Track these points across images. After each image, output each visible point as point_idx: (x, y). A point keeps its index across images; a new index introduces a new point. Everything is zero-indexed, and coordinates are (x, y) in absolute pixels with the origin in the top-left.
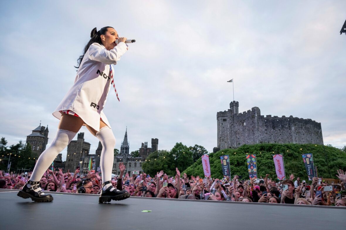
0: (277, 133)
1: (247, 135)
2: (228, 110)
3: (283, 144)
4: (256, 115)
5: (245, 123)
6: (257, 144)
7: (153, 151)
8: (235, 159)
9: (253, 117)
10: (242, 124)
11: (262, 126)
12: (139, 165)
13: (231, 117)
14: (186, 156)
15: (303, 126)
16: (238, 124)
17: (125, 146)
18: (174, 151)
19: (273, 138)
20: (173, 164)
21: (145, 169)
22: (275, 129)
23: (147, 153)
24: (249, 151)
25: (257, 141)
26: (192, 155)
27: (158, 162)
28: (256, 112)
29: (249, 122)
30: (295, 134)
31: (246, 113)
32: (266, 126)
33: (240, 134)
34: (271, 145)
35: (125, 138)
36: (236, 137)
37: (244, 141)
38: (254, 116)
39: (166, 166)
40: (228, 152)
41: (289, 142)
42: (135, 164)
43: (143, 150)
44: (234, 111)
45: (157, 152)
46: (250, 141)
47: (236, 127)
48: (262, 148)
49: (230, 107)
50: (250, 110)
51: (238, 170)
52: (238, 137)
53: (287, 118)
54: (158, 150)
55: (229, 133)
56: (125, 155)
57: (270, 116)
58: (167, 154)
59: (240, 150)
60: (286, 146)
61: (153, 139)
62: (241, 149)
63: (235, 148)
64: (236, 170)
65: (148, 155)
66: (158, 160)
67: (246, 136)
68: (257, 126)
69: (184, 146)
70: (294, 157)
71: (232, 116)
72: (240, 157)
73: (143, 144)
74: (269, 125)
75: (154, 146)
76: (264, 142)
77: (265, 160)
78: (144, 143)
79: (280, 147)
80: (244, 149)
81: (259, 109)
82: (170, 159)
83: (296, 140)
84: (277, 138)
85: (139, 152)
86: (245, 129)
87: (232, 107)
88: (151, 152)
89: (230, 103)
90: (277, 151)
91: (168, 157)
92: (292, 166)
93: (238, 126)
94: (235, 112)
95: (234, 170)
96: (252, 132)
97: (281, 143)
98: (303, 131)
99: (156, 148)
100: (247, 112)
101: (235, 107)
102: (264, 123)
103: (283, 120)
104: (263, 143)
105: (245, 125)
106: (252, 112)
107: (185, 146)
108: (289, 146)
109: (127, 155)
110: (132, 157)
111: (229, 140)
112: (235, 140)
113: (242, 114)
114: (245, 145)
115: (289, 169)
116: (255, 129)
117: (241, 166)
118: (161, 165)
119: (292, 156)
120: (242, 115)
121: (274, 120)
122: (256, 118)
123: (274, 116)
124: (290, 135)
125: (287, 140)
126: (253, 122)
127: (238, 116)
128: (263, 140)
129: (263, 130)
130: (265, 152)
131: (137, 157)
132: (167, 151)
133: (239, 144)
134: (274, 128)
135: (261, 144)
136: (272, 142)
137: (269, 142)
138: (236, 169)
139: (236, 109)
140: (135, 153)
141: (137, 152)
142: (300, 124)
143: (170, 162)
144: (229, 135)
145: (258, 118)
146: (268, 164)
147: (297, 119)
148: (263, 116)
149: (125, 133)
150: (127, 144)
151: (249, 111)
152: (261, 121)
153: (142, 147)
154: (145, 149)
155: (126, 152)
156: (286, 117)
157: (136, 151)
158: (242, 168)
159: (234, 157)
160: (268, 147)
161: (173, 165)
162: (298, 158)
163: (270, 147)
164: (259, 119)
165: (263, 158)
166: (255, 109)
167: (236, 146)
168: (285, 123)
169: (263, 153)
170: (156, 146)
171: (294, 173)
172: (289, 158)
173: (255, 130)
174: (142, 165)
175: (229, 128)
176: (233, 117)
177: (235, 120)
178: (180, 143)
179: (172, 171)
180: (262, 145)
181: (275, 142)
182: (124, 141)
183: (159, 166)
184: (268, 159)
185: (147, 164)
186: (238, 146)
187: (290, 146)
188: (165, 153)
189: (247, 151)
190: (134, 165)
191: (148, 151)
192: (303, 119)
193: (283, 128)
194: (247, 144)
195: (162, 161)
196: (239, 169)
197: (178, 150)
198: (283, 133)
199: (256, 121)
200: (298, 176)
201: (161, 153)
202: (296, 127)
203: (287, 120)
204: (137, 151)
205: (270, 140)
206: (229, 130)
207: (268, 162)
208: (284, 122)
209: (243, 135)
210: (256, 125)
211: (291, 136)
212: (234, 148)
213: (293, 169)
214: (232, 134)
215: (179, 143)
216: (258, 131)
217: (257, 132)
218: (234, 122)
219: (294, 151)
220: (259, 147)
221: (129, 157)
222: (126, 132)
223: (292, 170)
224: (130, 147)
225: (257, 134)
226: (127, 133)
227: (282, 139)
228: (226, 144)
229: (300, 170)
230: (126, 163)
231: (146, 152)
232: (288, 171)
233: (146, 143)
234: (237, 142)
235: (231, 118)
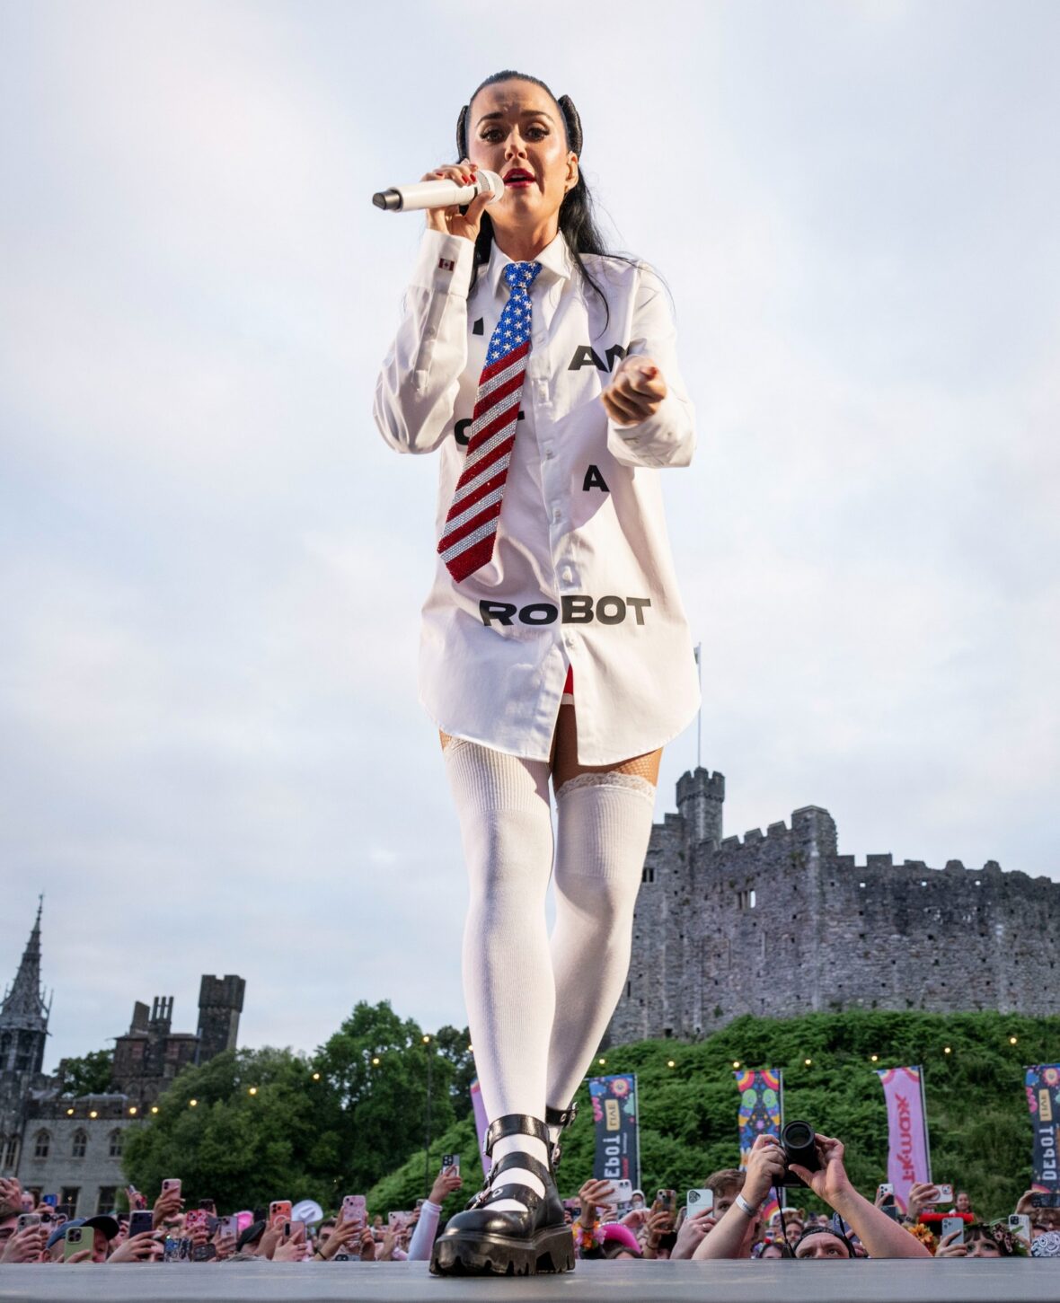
0: (917, 956)
1: (760, 960)
2: (668, 816)
3: (947, 1013)
4: (815, 854)
5: (753, 894)
6: (815, 1016)
7: (206, 1056)
8: (691, 1101)
9: (798, 862)
10: (736, 899)
11: (842, 912)
12: (105, 1148)
13: (682, 856)
14: (411, 1082)
15: (1050, 916)
16: (716, 898)
17: (20, 1022)
18: (338, 1053)
19: (901, 979)
20: (325, 1136)
21: (139, 1169)
22: (909, 930)
23: (167, 1066)
24: (769, 1055)
25: (815, 1000)
26: (447, 1081)
27: (232, 1122)
28: (814, 835)
29: (778, 891)
30: (1012, 964)
31: (762, 839)
32: (861, 913)
33: (725, 956)
34: (888, 1018)
35: (22, 969)
36: (704, 973)
37: (742, 999)
38: (801, 854)
39: (282, 1147)
40: (654, 1057)
41: (978, 1004)
42: (81, 1137)
43: (139, 1048)
44: (695, 825)
45: (232, 1057)
46: (779, 1000)
47: (705, 916)
48: (839, 1039)
49: (679, 804)
50: (782, 824)
51: (700, 1162)
52: (714, 973)
53: (969, 871)
54: (239, 1046)
55: (663, 948)
56: (17, 1081)
57: (888, 857)
58: (290, 1072)
59: (720, 1046)
60: (959, 1025)
61: (208, 982)
62: (726, 1042)
63: (694, 1038)
64: (691, 1166)
65: (171, 1079)
66: (232, 1111)
67: (755, 970)
68: (818, 913)
69: (403, 1021)
70: (999, 1086)
71: (687, 853)
72: (718, 1086)
73: (140, 1009)
74: (878, 908)
75: (213, 1020)
76: (851, 1005)
77: (852, 1103)
78: (150, 1003)
79: (930, 1030)
80: (739, 1043)
81: (832, 821)
82: (311, 1103)
83: (1015, 995)
84: (917, 979)
85: (111, 1056)
86: (750, 928)
87: (686, 803)
88: (193, 1060)
89: (677, 780)
90: (914, 1052)
91: (297, 1091)
92: (988, 1134)
93: (718, 909)
94: (702, 833)
95: (678, 1164)
96: (790, 946)
97: (938, 1009)
98: (1051, 946)
99: (226, 1034)
100: (765, 834)
101: (702, 800)
102: (854, 895)
103: (951, 882)
104: (846, 1009)
105: (753, 904)
106: (791, 833)
107: (410, 1022)
108: (978, 1030)
109: (25, 1079)
110: (59, 1096)
111: (663, 993)
112: (696, 989)
113: (742, 841)
114: (749, 1017)
115: (971, 1151)
116: (807, 931)
117: (718, 1140)
118: (247, 1143)
119: (990, 1083)
120: (740, 847)
121: (907, 884)
122: (813, 870)
123: (906, 861)
124: (985, 966)
125: (970, 991)
126: (795, 888)
127: (717, 854)
128: (847, 991)
129: (848, 936)
130: (853, 1060)
131: (98, 1091)
132: (295, 1053)
133: (718, 1013)
134: (907, 924)
135: (833, 1014)
136: (892, 1006)
137: (875, 1004)
138: (693, 1159)
139: (707, 812)
140: (84, 1069)
141: (98, 1062)
142: (1036, 906)
143: (306, 1126)
144: (663, 958)
145: (822, 867)
146: (866, 1128)
147: (1019, 879)
148: (851, 858)
149: (27, 937)
150: (38, 1011)
151: (776, 829)
152: (837, 885)
153: (133, 1027)
154: (154, 1040)
155: (22, 1062)
156: (967, 866)
157: (91, 1055)
158: (726, 1150)
159: (682, 1088)
160: (870, 1031)
161: (330, 1142)
162: (1017, 1095)
163: (881, 1029)
164: (831, 875)
165: (843, 1092)
166: (806, 820)
167: (699, 1025)
168: (960, 900)
169: (845, 1063)
170: (228, 1021)
171: (996, 1173)
172: (976, 1091)
173: (807, 937)
174: (126, 1144)
175: (667, 921)
176: (692, 860)
177: (699, 877)
178: (382, 1005)
179: (318, 1179)
180: (838, 1021)
181: (910, 1004)
182: (13, 992)
183: (235, 1149)
184: (868, 1097)
185: (160, 1136)
186: (710, 1025)
187: (983, 1027)
188: (280, 1067)
189: (755, 1051)
190: (68, 1147)
191: (175, 1057)
192: (1049, 880)
193: (947, 929)
194: (758, 1016)
195: (258, 1116)
196: (705, 1156)
197: (364, 1046)
198: (950, 955)
199: (812, 888)
200: (1014, 1190)
201: (252, 1068)
202: (1014, 923)
203: (972, 882)
204: (102, 1053)
205: (883, 992)
206: (663, 932)
207: (865, 1118)
208: (956, 895)
209: (739, 965)
210: (813, 907)
211: (989, 970)
212: (687, 1035)
213: (992, 1151)
214: (681, 955)
215: (373, 1003)
216: (822, 940)
217: (814, 946)
218: (693, 889)
219: (1000, 1054)
220: (824, 1031)
221: (37, 1095)
222: (36, 934)
223: (987, 1157)
224: (50, 1028)
225: (816, 956)
226: (42, 939)
227: (946, 989)
228: (645, 1012)
229: (1024, 1160)
230: (14, 1136)
231: (161, 1062)
232: (967, 1167)
233: (166, 1004)
234: (710, 1000)
235: (679, 861)
